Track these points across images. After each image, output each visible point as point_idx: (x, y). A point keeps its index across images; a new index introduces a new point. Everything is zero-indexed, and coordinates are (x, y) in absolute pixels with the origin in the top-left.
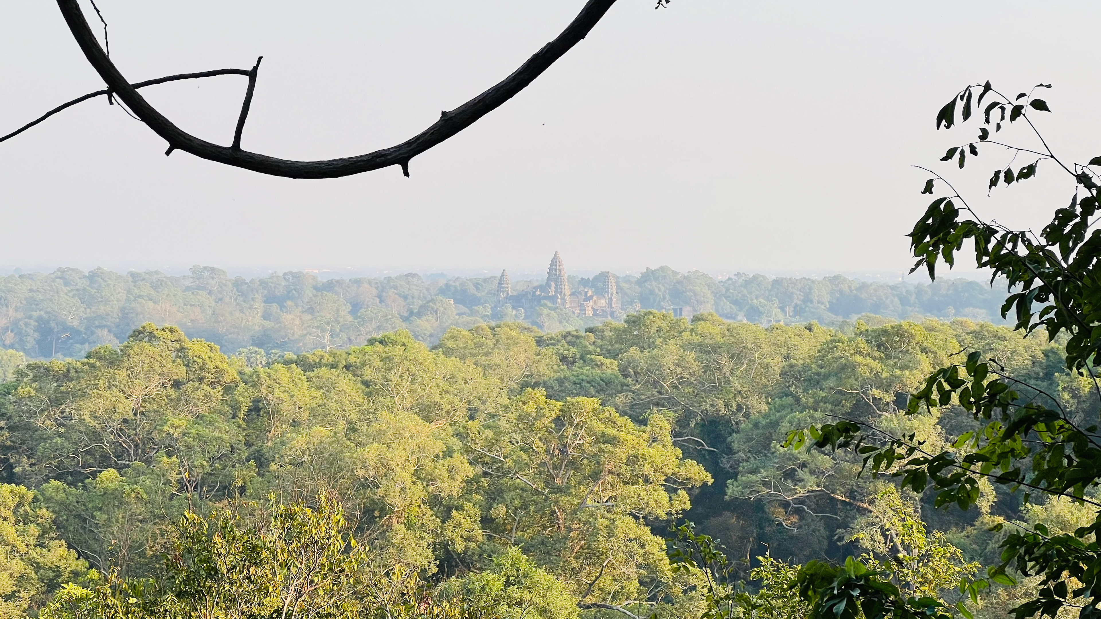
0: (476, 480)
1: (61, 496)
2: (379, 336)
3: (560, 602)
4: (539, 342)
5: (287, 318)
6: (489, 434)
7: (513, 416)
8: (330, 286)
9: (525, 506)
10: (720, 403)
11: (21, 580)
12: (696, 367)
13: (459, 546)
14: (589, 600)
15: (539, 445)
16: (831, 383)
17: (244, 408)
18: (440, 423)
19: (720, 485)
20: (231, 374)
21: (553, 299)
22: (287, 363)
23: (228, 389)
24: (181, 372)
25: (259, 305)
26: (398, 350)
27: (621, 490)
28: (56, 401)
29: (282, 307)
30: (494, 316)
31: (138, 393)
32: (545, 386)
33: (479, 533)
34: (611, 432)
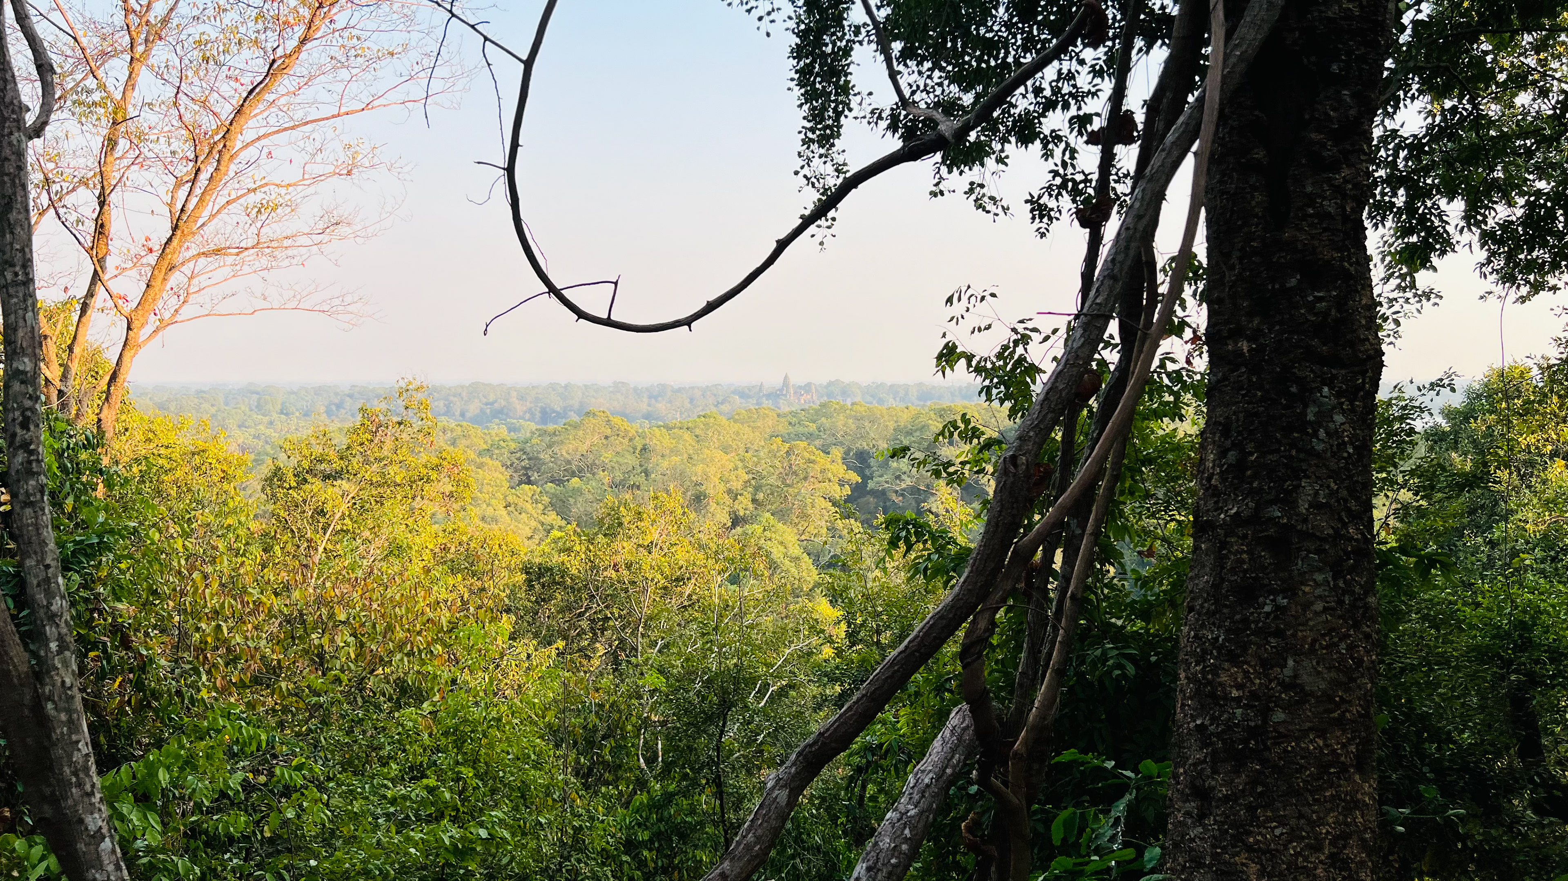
0: (749, 481)
1: (553, 491)
2: (702, 413)
3: (789, 538)
4: (778, 416)
5: (659, 405)
6: (755, 459)
7: (766, 450)
8: (679, 390)
9: (772, 494)
10: (865, 444)
11: (535, 530)
12: (853, 427)
13: (741, 513)
14: (803, 537)
15: (778, 464)
16: (918, 433)
17: (639, 449)
18: (733, 454)
19: (864, 483)
20: (632, 432)
21: (785, 395)
22: (659, 427)
23: (631, 440)
24: (608, 432)
25: (645, 400)
26: (712, 420)
27: (817, 485)
28: (550, 446)
29: (656, 401)
30: (757, 404)
31: (588, 443)
32: (782, 436)
33: (751, 506)
34: (813, 458)
